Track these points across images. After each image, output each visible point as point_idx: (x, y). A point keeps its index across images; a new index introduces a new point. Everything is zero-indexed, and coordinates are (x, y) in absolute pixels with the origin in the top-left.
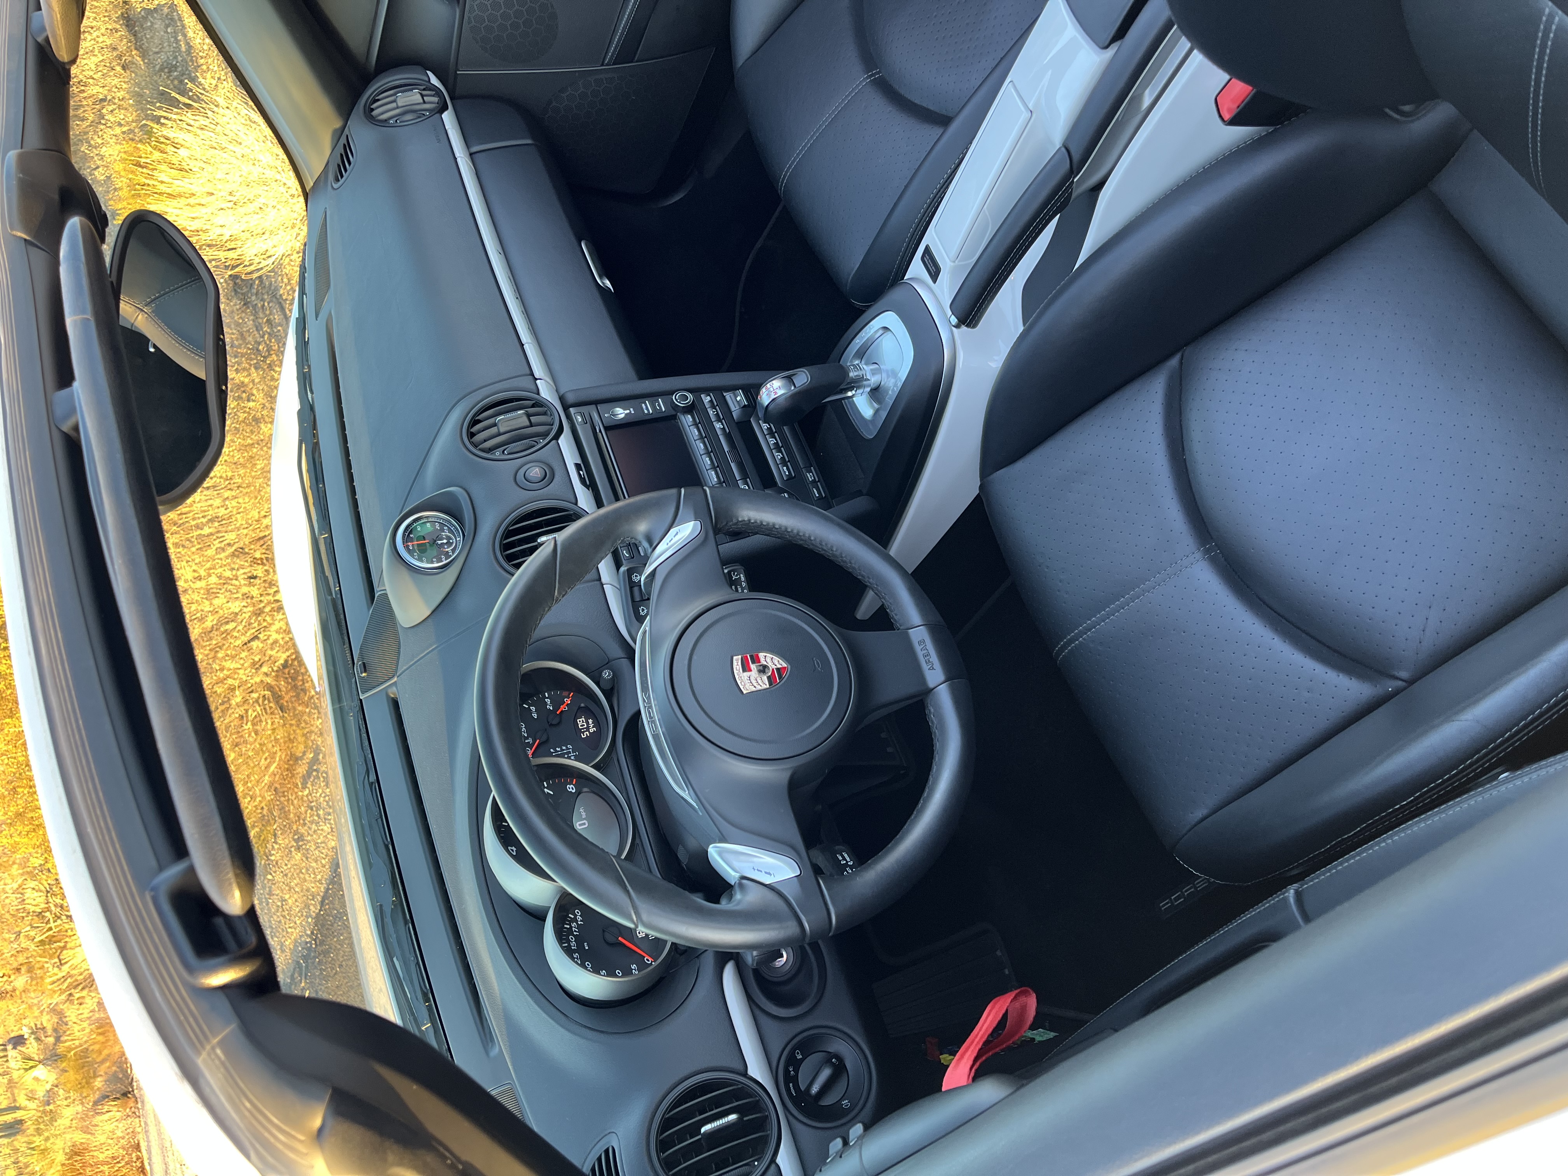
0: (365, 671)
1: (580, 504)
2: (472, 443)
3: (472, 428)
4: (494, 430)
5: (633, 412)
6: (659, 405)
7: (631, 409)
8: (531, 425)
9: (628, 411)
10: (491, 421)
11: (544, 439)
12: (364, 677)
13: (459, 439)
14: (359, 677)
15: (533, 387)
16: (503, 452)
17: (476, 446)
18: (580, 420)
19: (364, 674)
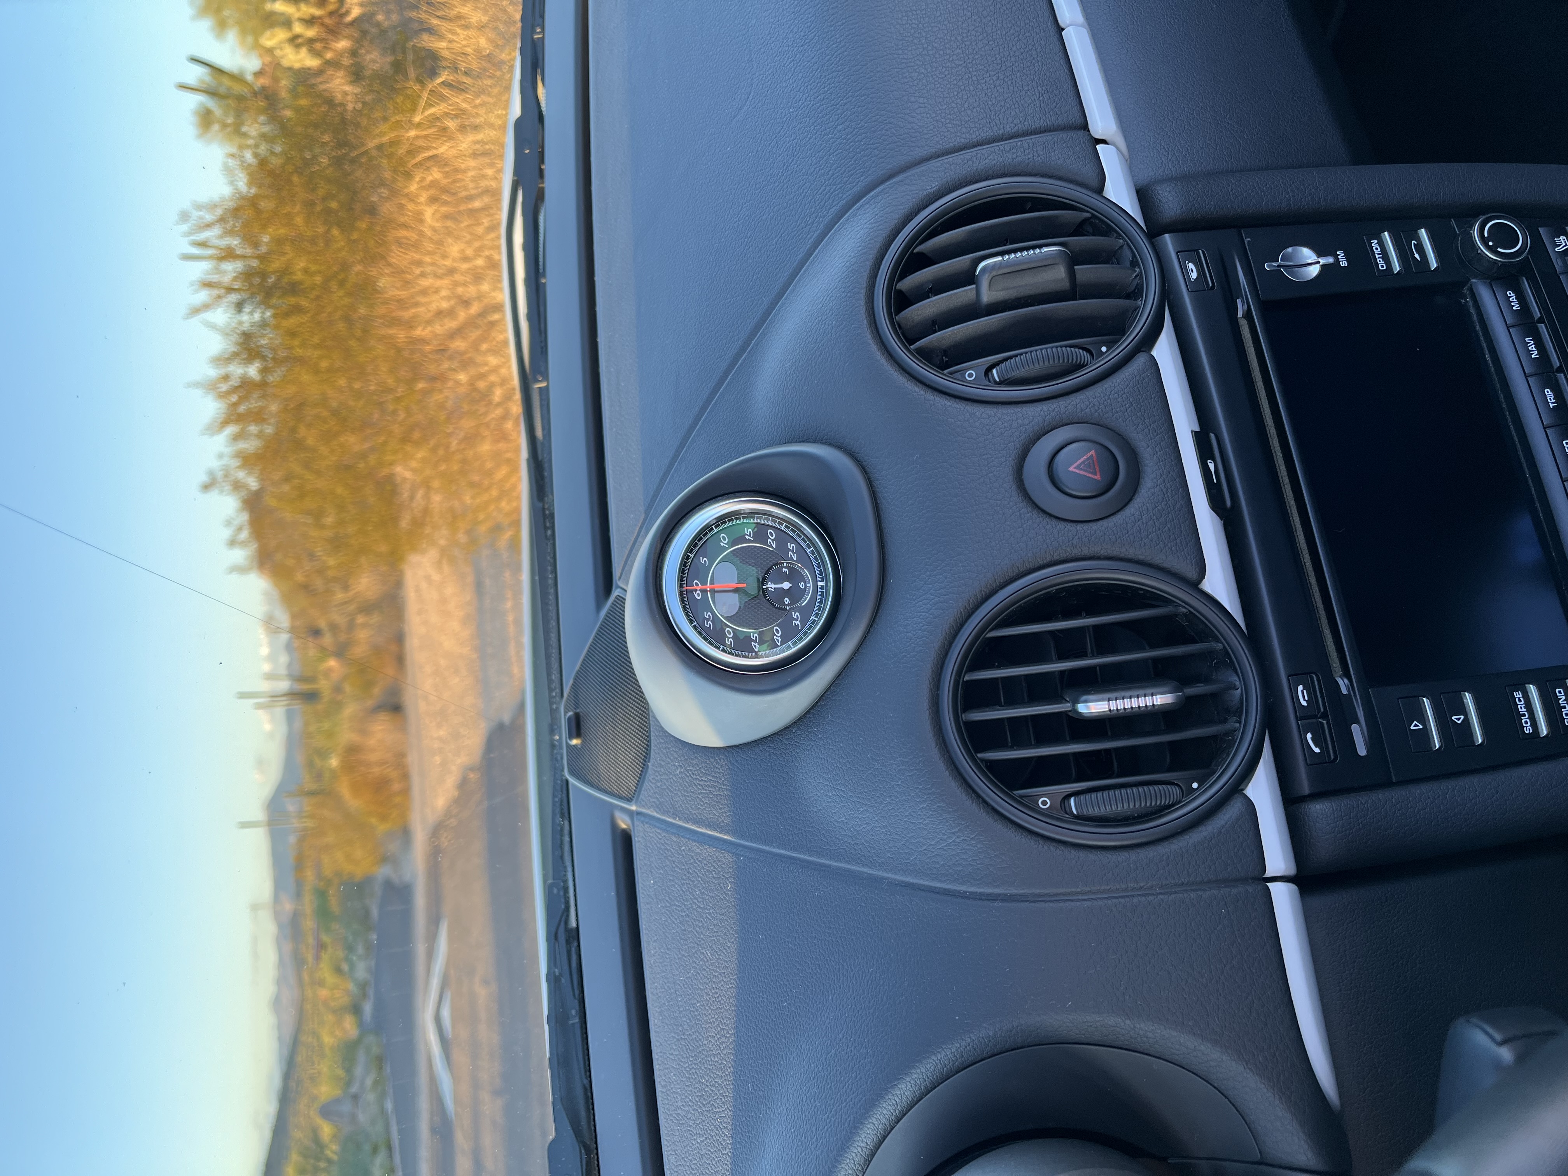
0: (578, 735)
1: (1207, 585)
2: (897, 328)
3: (902, 277)
4: (962, 295)
5: (1344, 263)
6: (1420, 248)
7: (1341, 254)
8: (1074, 292)
9: (1330, 260)
10: (961, 262)
11: (1110, 345)
12: (575, 746)
13: (862, 310)
14: (568, 745)
15: (1087, 172)
16: (989, 370)
17: (908, 337)
18: (1194, 275)
19: (575, 742)
